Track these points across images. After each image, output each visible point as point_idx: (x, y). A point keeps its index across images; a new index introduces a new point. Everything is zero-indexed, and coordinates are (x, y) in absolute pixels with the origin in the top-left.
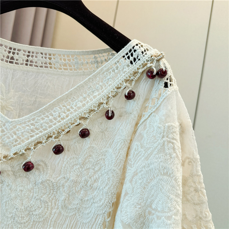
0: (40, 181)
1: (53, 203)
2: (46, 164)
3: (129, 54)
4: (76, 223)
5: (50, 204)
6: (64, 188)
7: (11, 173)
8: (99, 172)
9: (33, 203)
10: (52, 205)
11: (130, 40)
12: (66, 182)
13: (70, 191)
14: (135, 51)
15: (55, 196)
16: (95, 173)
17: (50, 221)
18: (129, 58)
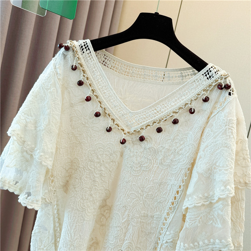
0: (148, 147)
1: (154, 161)
2: (151, 138)
3: (207, 73)
4: (168, 174)
5: (153, 161)
6: (161, 153)
7: (131, 142)
8: (183, 145)
9: (143, 160)
10: (154, 162)
11: (208, 64)
12: (163, 149)
13: (165, 155)
14: (210, 71)
15: (156, 157)
16: (180, 145)
17: (152, 171)
18: (206, 75)
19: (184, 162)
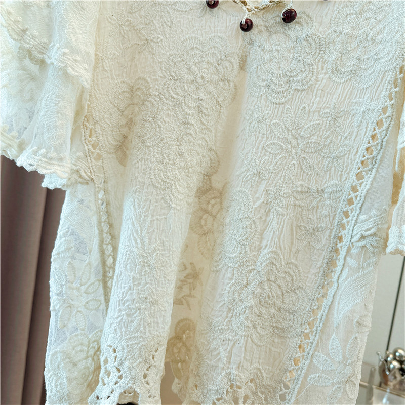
0: (304, 35)
1: (320, 67)
2: (309, 16)
4: (351, 92)
5: (316, 67)
6: (334, 46)
7: (263, 29)
8: (384, 21)
9: (294, 66)
10: (318, 68)
12: (338, 36)
13: (343, 49)
15: (322, 57)
16: (377, 24)
17: (316, 89)
19: (391, 56)
